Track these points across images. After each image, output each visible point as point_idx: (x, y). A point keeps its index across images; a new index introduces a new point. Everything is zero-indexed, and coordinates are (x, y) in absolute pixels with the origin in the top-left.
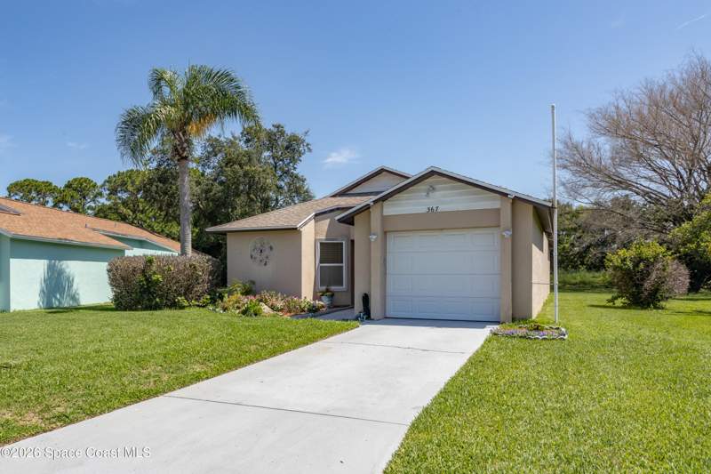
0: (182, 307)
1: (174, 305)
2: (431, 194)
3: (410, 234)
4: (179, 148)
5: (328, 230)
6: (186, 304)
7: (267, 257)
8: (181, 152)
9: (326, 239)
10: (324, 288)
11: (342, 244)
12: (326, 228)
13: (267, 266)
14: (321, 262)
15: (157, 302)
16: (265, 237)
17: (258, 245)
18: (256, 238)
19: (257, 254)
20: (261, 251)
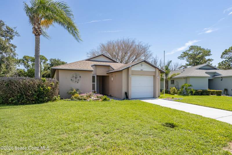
2: (142, 66)
11: (95, 76)
13: (78, 83)
16: (78, 73)
17: (74, 76)
18: (73, 73)
19: (74, 79)
20: (76, 78)
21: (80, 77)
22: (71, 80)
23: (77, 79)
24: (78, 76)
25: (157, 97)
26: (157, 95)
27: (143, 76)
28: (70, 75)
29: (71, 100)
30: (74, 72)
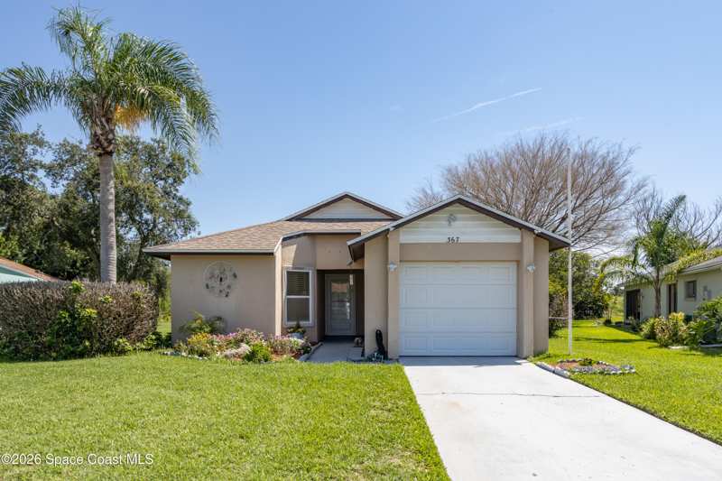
0: (123, 352)
1: (109, 349)
2: (452, 223)
3: (424, 265)
4: (102, 138)
5: (295, 258)
6: (129, 347)
7: (229, 287)
8: (106, 144)
9: (293, 268)
10: (294, 323)
11: (308, 274)
12: (293, 255)
13: (229, 297)
14: (288, 294)
15: (86, 347)
16: (226, 262)
17: (217, 272)
18: (213, 265)
19: (215, 283)
20: (221, 279)
21: (235, 276)
22: (207, 286)
23: (226, 283)
24: (229, 274)
25: (525, 354)
26: (528, 347)
27: (462, 265)
28: (202, 272)
29: (172, 354)
30: (215, 262)
